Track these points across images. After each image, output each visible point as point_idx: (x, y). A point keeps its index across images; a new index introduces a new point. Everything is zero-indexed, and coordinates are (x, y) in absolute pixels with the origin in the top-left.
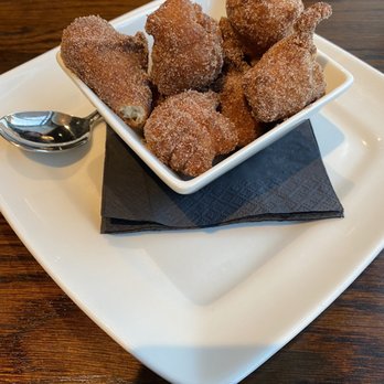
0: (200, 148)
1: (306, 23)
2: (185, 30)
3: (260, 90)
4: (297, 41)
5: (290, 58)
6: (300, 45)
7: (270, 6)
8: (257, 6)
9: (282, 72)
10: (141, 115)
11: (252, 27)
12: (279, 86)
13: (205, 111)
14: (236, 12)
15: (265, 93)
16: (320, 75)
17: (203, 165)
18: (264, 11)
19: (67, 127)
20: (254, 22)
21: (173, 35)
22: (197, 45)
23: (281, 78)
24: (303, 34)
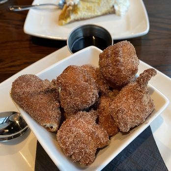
0: (88, 151)
1: (143, 81)
2: (77, 86)
3: (120, 117)
4: (139, 89)
5: (135, 98)
6: (141, 91)
7: (122, 68)
8: (116, 68)
9: (131, 107)
10: (55, 126)
11: (113, 77)
12: (130, 115)
13: (90, 127)
14: (104, 69)
15: (123, 118)
16: (151, 104)
17: (90, 161)
18: (119, 71)
19: (17, 122)
20: (114, 75)
21: (71, 89)
22: (84, 93)
23: (131, 110)
24: (142, 86)
